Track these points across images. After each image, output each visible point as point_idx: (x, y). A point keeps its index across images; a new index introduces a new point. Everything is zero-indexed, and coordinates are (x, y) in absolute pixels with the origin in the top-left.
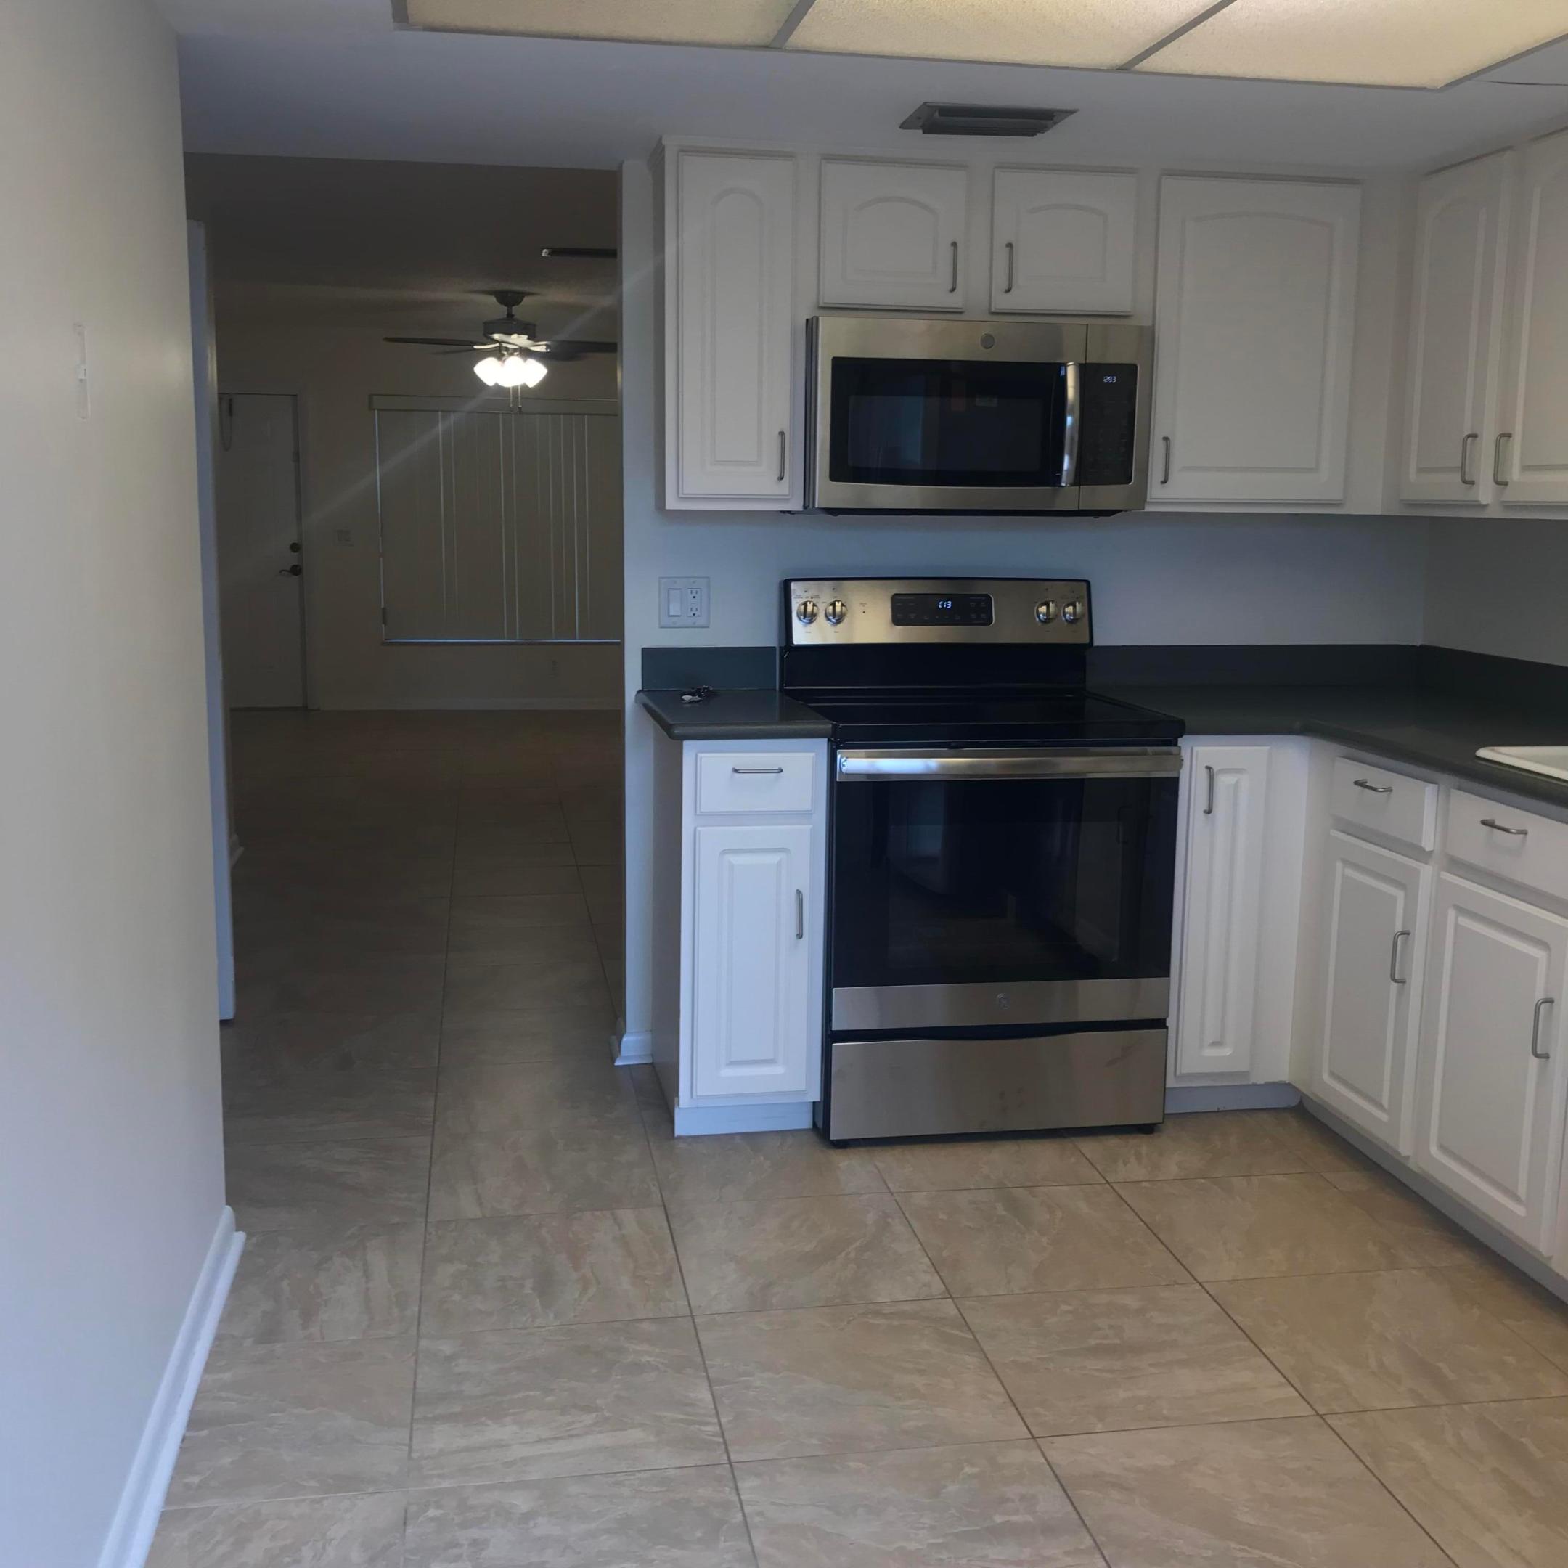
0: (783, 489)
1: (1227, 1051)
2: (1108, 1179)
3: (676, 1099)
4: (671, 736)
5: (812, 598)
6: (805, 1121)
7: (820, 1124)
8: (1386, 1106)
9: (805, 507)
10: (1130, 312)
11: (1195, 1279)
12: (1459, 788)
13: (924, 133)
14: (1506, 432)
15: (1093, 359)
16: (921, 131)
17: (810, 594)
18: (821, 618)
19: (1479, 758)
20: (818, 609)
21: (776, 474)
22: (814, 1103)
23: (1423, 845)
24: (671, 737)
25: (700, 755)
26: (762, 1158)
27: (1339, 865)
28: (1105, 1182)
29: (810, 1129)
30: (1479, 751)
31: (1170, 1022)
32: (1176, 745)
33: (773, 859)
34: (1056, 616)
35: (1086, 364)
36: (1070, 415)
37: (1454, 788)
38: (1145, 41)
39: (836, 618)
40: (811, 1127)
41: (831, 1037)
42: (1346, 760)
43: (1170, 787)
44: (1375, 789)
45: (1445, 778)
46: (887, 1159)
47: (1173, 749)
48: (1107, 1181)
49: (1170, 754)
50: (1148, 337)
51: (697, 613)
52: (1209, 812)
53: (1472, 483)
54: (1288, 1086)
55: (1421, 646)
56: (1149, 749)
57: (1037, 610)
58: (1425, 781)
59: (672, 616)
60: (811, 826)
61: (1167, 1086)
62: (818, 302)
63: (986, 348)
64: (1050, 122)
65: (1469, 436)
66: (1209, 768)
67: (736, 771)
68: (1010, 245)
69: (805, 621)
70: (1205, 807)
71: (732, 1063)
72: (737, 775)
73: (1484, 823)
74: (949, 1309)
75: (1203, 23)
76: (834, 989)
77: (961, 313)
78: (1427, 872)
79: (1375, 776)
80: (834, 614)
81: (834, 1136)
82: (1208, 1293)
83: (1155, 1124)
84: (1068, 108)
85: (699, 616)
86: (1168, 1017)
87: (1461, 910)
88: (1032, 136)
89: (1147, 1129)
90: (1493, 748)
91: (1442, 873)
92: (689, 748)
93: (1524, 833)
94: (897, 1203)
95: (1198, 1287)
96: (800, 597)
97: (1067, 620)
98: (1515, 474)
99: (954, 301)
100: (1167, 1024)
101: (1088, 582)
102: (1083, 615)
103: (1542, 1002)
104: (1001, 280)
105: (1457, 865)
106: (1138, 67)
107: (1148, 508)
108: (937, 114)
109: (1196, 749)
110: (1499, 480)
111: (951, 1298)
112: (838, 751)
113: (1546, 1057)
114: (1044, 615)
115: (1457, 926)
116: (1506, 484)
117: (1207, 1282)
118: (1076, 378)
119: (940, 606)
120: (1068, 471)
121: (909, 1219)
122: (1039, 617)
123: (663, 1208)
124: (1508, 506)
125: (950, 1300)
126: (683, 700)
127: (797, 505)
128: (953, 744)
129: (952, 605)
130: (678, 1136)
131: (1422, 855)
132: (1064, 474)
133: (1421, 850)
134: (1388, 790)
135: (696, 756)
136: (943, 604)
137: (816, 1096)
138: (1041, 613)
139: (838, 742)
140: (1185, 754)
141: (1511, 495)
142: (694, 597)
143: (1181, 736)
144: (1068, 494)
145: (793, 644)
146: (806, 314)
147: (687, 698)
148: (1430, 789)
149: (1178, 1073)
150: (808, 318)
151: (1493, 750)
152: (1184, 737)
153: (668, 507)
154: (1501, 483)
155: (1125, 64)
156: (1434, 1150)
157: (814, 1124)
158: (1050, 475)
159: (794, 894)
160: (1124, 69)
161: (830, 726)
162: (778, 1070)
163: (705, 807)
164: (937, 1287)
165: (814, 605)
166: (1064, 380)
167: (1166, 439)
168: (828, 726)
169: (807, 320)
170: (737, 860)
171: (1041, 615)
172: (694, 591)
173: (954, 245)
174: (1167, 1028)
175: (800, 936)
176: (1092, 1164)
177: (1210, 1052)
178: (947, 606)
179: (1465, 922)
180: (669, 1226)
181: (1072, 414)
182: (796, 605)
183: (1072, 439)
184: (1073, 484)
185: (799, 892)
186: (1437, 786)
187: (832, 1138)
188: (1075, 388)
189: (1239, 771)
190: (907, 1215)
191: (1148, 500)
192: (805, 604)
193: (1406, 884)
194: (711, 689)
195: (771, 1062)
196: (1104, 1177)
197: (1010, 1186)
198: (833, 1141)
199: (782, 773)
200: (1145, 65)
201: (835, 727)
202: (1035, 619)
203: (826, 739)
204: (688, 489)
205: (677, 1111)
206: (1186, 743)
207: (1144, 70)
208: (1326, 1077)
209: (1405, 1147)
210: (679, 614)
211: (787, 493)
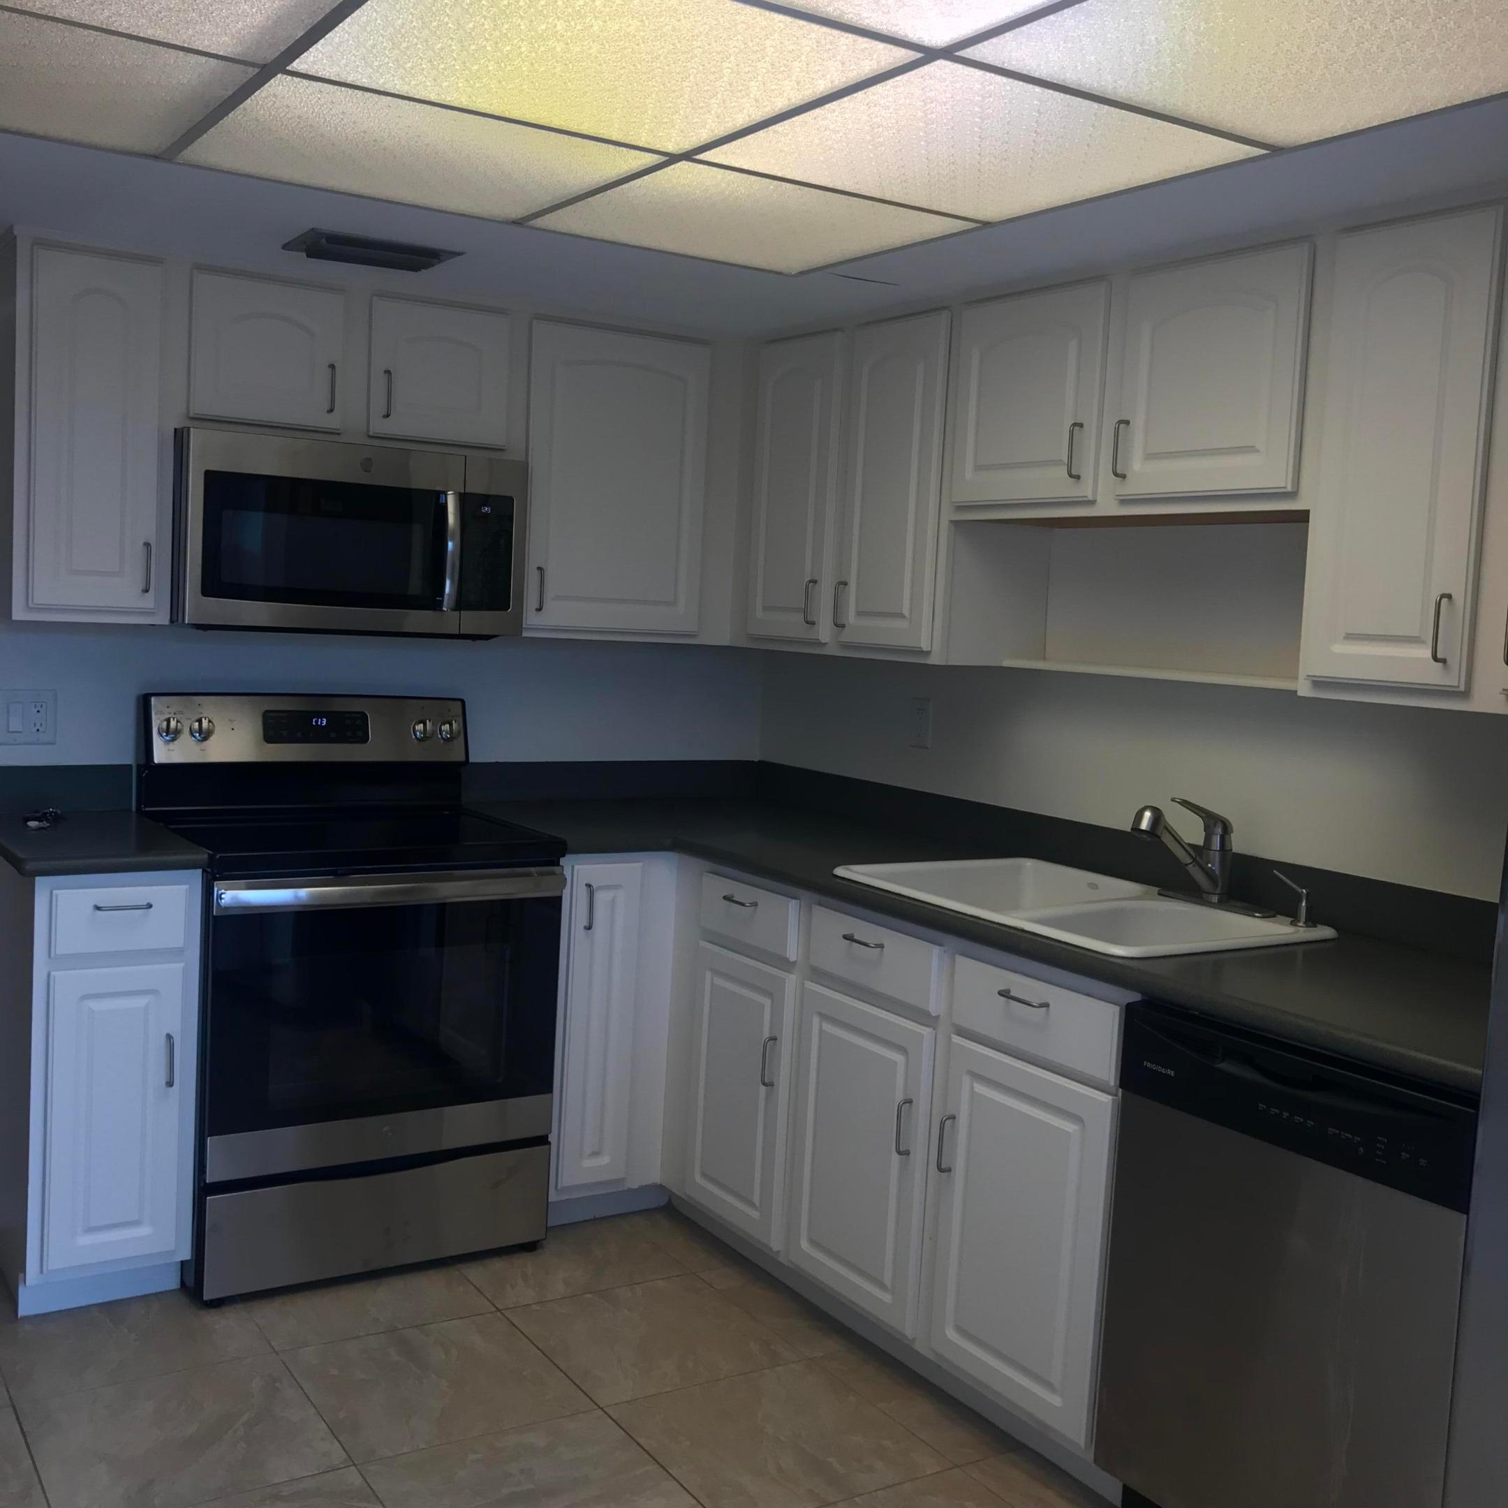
0: (148, 602)
1: (605, 1160)
2: (498, 1306)
3: (21, 1275)
4: (21, 871)
5: (175, 714)
6: (172, 1282)
7: (190, 1282)
8: (757, 1204)
9: (172, 621)
10: (504, 446)
11: (596, 1404)
12: (820, 904)
13: (308, 256)
14: (843, 580)
15: (471, 489)
16: (304, 254)
17: (172, 710)
18: (185, 736)
19: (837, 876)
20: (183, 726)
21: (141, 586)
22: (182, 1263)
23: (788, 956)
24: (21, 874)
25: (55, 892)
26: (126, 1330)
27: (708, 975)
28: (495, 1309)
29: (178, 1289)
30: (835, 870)
31: (552, 1138)
32: (558, 864)
33: (141, 1002)
34: (433, 733)
35: (465, 493)
36: (451, 540)
37: (815, 904)
38: (545, 200)
39: (202, 736)
40: (179, 1286)
41: (204, 1190)
42: (711, 875)
43: (553, 905)
44: (743, 904)
45: (806, 895)
46: (266, 1312)
47: (556, 869)
48: (497, 1308)
49: (553, 873)
50: (522, 471)
51: (41, 729)
52: (589, 928)
53: (813, 623)
54: (660, 1187)
55: (759, 761)
56: (533, 870)
57: (414, 728)
58: (788, 897)
59: (11, 732)
60: (182, 965)
61: (550, 1200)
62: (188, 412)
63: (366, 471)
64: (436, 260)
65: (810, 581)
66: (589, 886)
67: (98, 908)
68: (388, 372)
69: (168, 738)
70: (585, 923)
71: (90, 1230)
72: (99, 912)
73: (845, 937)
74: (353, 1478)
75: (601, 194)
76: (209, 1138)
77: (339, 434)
78: (792, 981)
79: (742, 891)
80: (200, 730)
81: (207, 1296)
82: (611, 1418)
83: (538, 1241)
84: (457, 249)
85: (44, 732)
86: (551, 1132)
87: (824, 1017)
88: (417, 271)
89: (530, 1247)
90: (847, 866)
91: (805, 982)
92: (43, 886)
93: (881, 946)
94: (284, 1363)
95: (601, 1413)
96: (162, 713)
97: (443, 739)
98: (851, 618)
99: (331, 422)
100: (549, 1140)
101: (463, 701)
102: (459, 732)
103: (904, 1103)
104: (379, 405)
105: (819, 975)
106: (531, 223)
107: (525, 634)
108: (324, 241)
109: (576, 867)
110: (838, 623)
111: (355, 1465)
112: (215, 883)
113: (907, 1153)
114: (420, 733)
115: (821, 1031)
116: (843, 626)
117: (608, 1406)
118: (456, 504)
119: (314, 723)
120: (449, 594)
121: (299, 1380)
122: (415, 735)
123: (11, 1409)
124: (845, 646)
125: (353, 1468)
126: (28, 826)
127: (163, 618)
128: (339, 872)
129: (326, 722)
130: (21, 1317)
131: (785, 964)
132: (446, 597)
133: (787, 960)
134: (755, 904)
135: (51, 893)
136: (317, 722)
137: (186, 1254)
138: (418, 731)
139: (214, 874)
140: (567, 873)
141: (847, 636)
142: (38, 711)
143: (564, 856)
144: (449, 618)
145: (153, 762)
146: (175, 422)
147: (32, 824)
148: (793, 904)
149: (559, 1187)
150: (176, 427)
151: (847, 869)
152: (567, 856)
153: (14, 617)
154: (839, 626)
155: (520, 219)
156: (804, 1244)
157: (183, 1283)
158: (432, 601)
159: (163, 1040)
160: (518, 223)
161: (206, 856)
162: (144, 1231)
163: (61, 948)
164: (338, 1455)
165: (178, 722)
166: (444, 508)
167: (540, 569)
168: (203, 855)
169: (175, 429)
170: (96, 1005)
171: (418, 733)
172: (38, 704)
173: (332, 367)
174: (550, 1143)
175: (170, 1084)
176: (479, 1291)
177: (588, 1163)
178: (321, 723)
179: (828, 1027)
180: (22, 1429)
181: (453, 540)
182: (157, 722)
183: (453, 565)
184: (453, 610)
185: (169, 1037)
186: (798, 901)
187: (205, 1298)
188: (455, 514)
189: (617, 887)
190: (296, 1376)
191: (524, 626)
192: (168, 721)
193: (773, 993)
194: (59, 812)
195: (137, 1223)
196: (494, 1305)
197: (400, 1327)
198: (206, 1301)
199: (151, 910)
200: (540, 222)
201: (211, 857)
202: (411, 736)
203: (200, 871)
204: (40, 598)
205: (21, 1289)
206: (567, 862)
207: (536, 226)
208: (698, 1178)
209: (776, 1243)
210: (21, 730)
211: (153, 607)
